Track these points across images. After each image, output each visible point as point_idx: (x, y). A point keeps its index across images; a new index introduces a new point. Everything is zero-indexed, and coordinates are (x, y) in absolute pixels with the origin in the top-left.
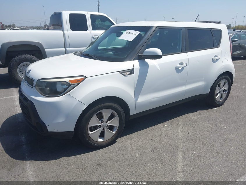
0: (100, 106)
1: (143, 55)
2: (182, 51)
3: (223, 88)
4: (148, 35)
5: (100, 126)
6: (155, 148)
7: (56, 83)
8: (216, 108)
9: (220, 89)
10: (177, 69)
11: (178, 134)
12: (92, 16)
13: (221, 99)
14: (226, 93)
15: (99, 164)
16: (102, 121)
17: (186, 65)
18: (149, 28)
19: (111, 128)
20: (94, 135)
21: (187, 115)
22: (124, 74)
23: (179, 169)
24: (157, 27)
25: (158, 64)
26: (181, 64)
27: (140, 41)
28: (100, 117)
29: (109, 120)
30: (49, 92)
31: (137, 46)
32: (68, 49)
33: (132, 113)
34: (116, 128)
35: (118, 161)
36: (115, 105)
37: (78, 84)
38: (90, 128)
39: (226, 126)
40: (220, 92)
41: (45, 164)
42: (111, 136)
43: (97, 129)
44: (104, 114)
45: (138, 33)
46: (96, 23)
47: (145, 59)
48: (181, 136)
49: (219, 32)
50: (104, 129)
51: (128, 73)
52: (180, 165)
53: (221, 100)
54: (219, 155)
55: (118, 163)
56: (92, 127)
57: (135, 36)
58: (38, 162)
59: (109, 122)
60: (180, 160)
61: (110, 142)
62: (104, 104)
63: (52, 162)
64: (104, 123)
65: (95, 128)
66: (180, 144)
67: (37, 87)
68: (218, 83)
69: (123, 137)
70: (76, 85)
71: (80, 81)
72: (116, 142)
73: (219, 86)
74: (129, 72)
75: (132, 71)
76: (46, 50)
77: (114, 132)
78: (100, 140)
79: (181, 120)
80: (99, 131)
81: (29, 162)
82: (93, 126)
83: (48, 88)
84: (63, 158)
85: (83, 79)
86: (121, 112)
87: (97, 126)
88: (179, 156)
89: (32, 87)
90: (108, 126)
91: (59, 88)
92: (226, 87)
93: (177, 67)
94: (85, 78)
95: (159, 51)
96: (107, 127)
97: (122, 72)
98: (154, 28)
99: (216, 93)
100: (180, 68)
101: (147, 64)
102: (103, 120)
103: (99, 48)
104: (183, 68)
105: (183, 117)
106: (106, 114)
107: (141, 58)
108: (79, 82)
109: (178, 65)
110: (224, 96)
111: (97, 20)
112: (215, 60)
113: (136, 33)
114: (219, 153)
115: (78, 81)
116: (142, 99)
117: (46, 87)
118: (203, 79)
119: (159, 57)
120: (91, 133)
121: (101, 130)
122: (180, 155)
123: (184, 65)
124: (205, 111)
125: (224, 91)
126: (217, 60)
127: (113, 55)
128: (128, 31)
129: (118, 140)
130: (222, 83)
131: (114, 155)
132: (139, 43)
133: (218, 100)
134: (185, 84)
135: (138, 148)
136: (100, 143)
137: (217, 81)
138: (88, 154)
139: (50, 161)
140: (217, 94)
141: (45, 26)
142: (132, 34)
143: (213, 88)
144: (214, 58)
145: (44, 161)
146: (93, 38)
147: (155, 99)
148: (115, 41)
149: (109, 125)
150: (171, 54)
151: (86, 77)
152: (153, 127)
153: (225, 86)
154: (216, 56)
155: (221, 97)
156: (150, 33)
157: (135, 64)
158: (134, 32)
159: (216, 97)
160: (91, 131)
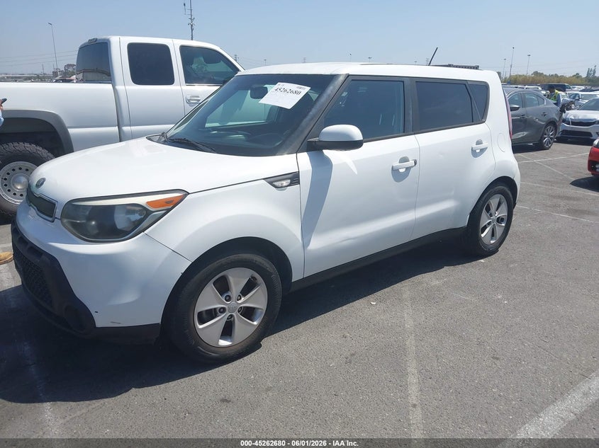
0: (223, 260)
1: (320, 141)
2: (405, 132)
3: (497, 215)
4: (329, 96)
5: (223, 310)
6: (353, 355)
7: (112, 208)
8: (482, 261)
9: (491, 215)
10: (395, 171)
11: (402, 320)
12: (184, 49)
13: (492, 239)
14: (503, 225)
15: (224, 400)
16: (228, 298)
17: (415, 163)
18: (330, 78)
19: (248, 313)
20: (209, 331)
21: (419, 277)
22: (276, 184)
23: (413, 399)
24: (348, 76)
25: (353, 161)
26: (404, 160)
27: (311, 110)
28: (223, 287)
29: (244, 295)
30: (96, 232)
31: (305, 120)
32: (125, 129)
33: (296, 276)
34: (262, 313)
35: (269, 389)
36: (258, 259)
37: (168, 211)
38: (200, 314)
39: (508, 299)
40: (489, 224)
41: (90, 407)
42: (250, 331)
43: (216, 316)
44: (232, 280)
45: (305, 90)
46: (194, 66)
47: (324, 151)
48: (409, 324)
49: (483, 88)
50: (231, 316)
51: (285, 183)
52: (413, 390)
53: (492, 242)
54: (498, 362)
55: (271, 394)
56: (204, 313)
57: (297, 98)
58: (73, 404)
59: (243, 298)
60: (413, 379)
61: (248, 346)
62: (233, 257)
63: (108, 402)
64: (232, 303)
65: (211, 314)
66: (410, 342)
67: (65, 221)
68: (485, 202)
69: (276, 335)
70: (163, 212)
71: (172, 202)
72: (261, 346)
73: (488, 209)
74: (289, 181)
75: (294, 178)
76: (71, 131)
77: (255, 323)
78: (223, 343)
79: (406, 288)
80: (220, 320)
81: (47, 405)
82: (206, 311)
83: (93, 223)
84: (133, 390)
85: (180, 198)
86: (271, 274)
87: (215, 309)
88: (409, 370)
89: (51, 219)
90: (241, 307)
91: (121, 221)
92: (503, 213)
93: (395, 168)
94: (185, 196)
95: (355, 132)
96: (239, 312)
97: (272, 181)
98: (341, 79)
99: (482, 225)
100: (402, 170)
101: (328, 162)
102: (229, 294)
103: (208, 125)
104: (408, 169)
105: (410, 283)
106: (238, 280)
107: (315, 148)
108: (170, 205)
109: (396, 164)
110: (499, 232)
111: (195, 60)
112: (478, 151)
113: (299, 90)
114: (497, 359)
115: (168, 202)
116: (318, 243)
117: (89, 219)
118: (453, 193)
119: (356, 145)
120: (201, 327)
121: (225, 319)
122: (412, 368)
123: (411, 163)
124: (460, 267)
125: (500, 220)
126: (482, 150)
127: (247, 141)
128: (280, 85)
129: (265, 342)
130: (494, 202)
131: (259, 377)
132: (309, 112)
133: (486, 241)
134: (414, 206)
135: (315, 357)
136: (224, 350)
137: (484, 198)
138: (194, 377)
139: (102, 401)
140: (485, 228)
141: (55, 74)
142: (291, 92)
143: (475, 215)
144: (474, 146)
145: (88, 402)
146: (189, 101)
147: (349, 241)
148: (240, 109)
149: (244, 307)
150: (380, 137)
151: (189, 194)
152: (344, 307)
153: (499, 209)
154: (479, 143)
155: (493, 234)
156: (331, 90)
157: (301, 162)
158: (294, 87)
159: (483, 235)
160: (202, 322)
